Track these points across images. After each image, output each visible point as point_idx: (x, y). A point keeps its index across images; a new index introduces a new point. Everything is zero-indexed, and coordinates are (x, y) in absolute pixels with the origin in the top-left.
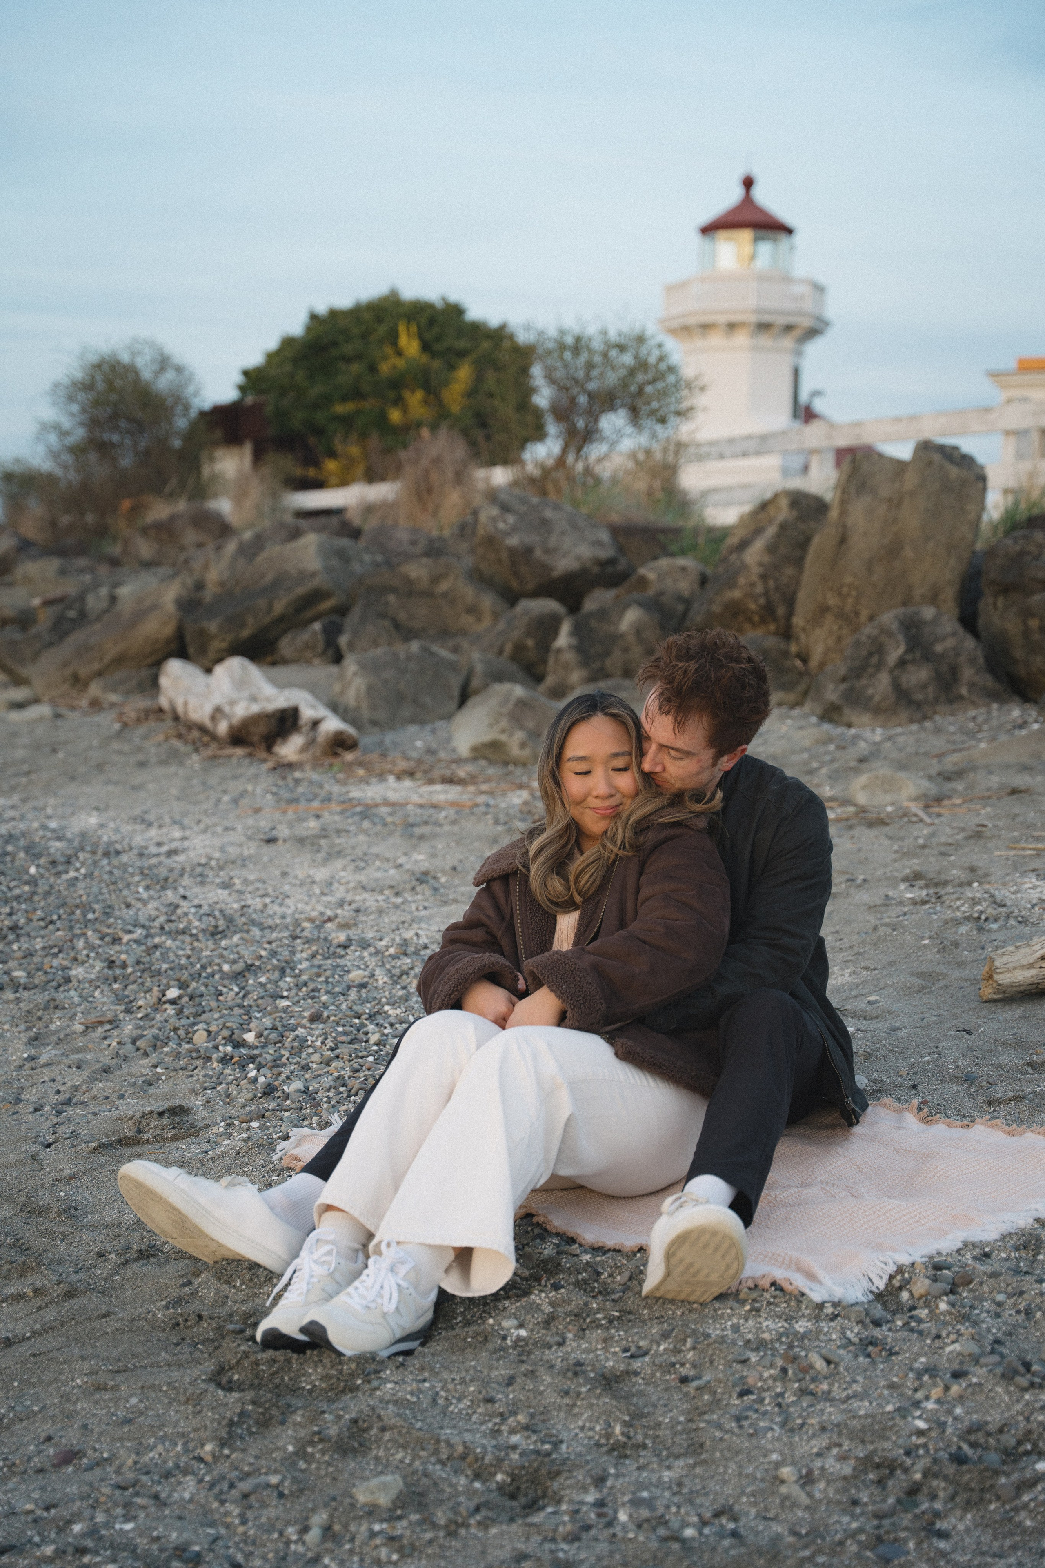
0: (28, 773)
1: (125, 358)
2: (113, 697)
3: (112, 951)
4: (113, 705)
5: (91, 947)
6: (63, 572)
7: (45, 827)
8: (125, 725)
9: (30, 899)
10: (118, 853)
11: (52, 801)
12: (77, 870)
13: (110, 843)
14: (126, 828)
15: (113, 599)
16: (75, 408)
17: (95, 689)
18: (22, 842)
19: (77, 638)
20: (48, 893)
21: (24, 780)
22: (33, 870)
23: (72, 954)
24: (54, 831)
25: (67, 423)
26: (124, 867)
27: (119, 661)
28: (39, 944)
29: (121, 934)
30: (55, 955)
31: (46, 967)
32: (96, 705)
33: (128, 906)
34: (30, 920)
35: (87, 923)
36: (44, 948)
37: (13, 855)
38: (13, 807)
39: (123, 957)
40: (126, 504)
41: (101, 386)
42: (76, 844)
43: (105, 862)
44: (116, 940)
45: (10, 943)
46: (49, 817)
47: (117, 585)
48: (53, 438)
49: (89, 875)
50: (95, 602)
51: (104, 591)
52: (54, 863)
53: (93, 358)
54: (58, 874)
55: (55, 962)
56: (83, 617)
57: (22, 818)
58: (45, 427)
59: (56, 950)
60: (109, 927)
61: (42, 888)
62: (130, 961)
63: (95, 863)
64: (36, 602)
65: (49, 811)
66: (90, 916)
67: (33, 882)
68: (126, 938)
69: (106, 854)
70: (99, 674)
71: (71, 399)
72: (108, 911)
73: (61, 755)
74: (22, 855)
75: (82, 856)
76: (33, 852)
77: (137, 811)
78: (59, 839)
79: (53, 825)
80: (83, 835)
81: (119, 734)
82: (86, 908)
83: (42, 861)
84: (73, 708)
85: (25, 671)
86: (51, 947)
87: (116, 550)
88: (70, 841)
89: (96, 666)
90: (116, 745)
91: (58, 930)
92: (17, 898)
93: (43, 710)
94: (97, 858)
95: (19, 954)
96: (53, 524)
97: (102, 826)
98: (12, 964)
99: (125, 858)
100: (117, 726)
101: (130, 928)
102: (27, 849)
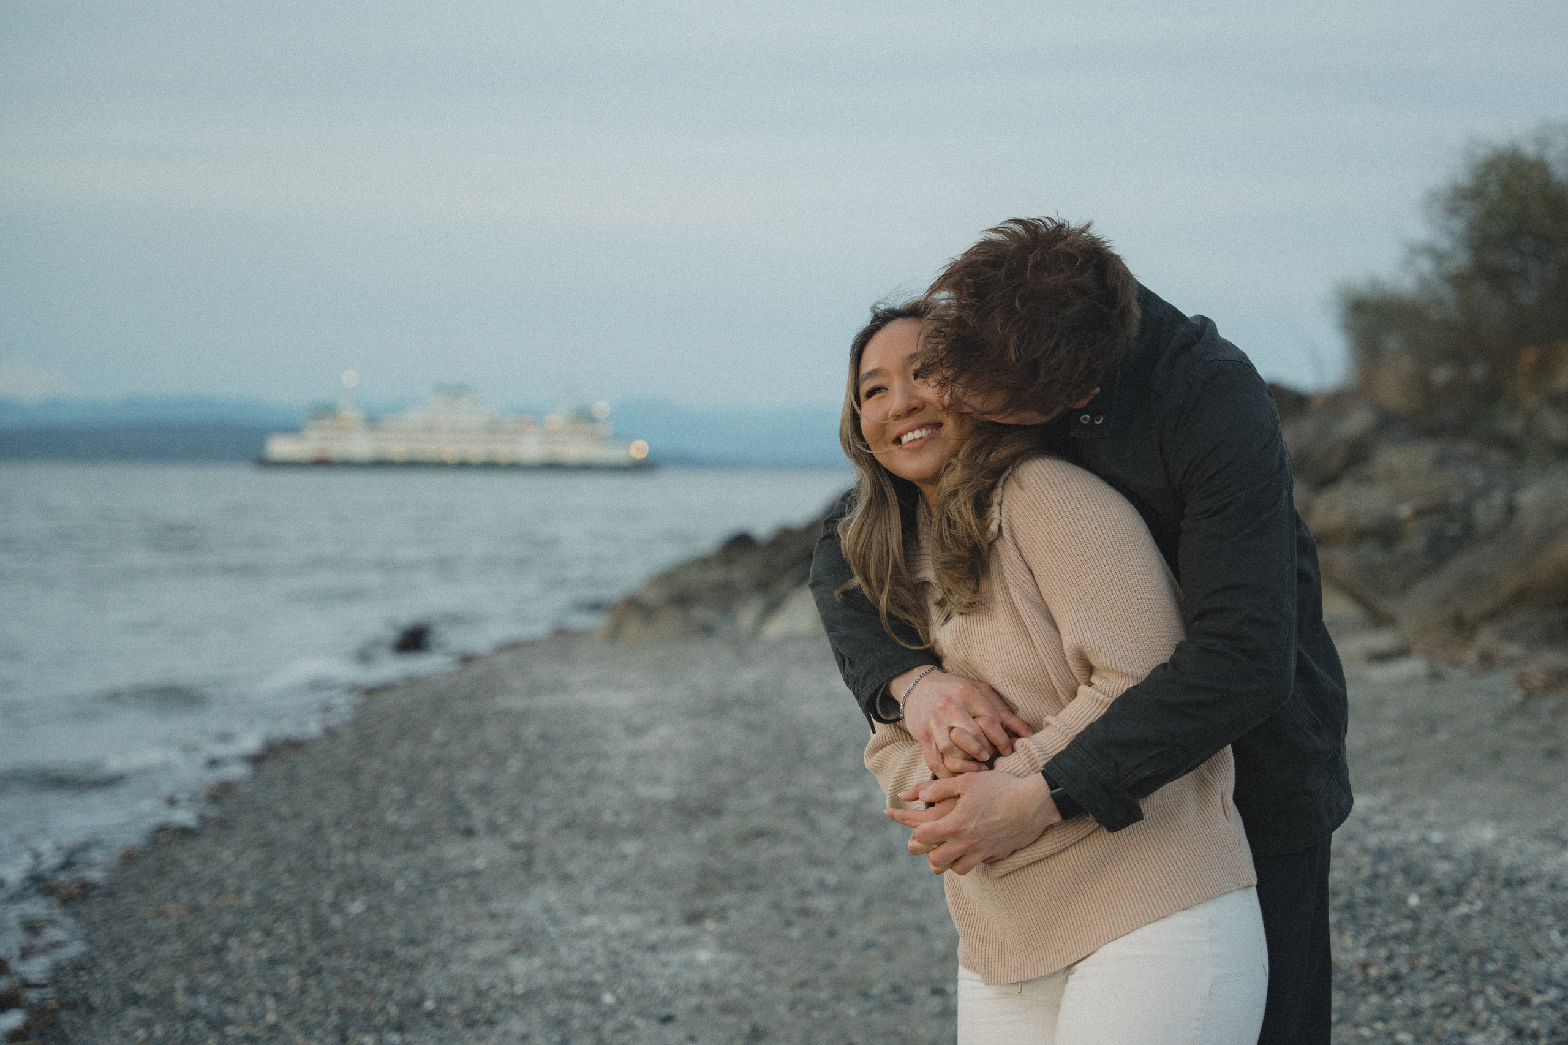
0: (1400, 761)
1: (1529, 150)
2: (1513, 649)
3: (1519, 1016)
4: (1511, 661)
5: (1492, 1009)
6: (1440, 462)
7: (1424, 840)
8: (1529, 694)
9: (1411, 938)
10: (1523, 882)
11: (1433, 804)
12: (1471, 903)
13: (1512, 868)
14: (1534, 848)
15: (1511, 510)
16: (1458, 224)
17: (1486, 637)
18: (1398, 861)
19: (1462, 564)
20: (1434, 934)
21: (1394, 771)
22: (1414, 901)
23: (1469, 1016)
24: (1437, 847)
25: (1444, 243)
26: (1531, 902)
27: (1519, 598)
28: (1426, 1001)
29: (1530, 994)
30: (1447, 1017)
31: (1438, 1030)
32: (1487, 660)
33: (1539, 956)
34: (1413, 969)
35: (1485, 977)
36: (1433, 1007)
37: (1388, 878)
38: (1384, 810)
39: (1534, 1025)
40: (1529, 356)
41: (1493, 188)
42: (1468, 865)
43: (1505, 894)
44: (1524, 1002)
45: (1390, 997)
46: (1431, 826)
47: (1515, 488)
48: (1425, 266)
49: (1486, 911)
50: (1485, 514)
51: (1498, 498)
52: (1440, 892)
53: (1482, 153)
54: (1446, 908)
55: (1450, 1026)
56: (1468, 536)
57: (1396, 827)
58: (1415, 250)
59: (1447, 1010)
60: (1515, 982)
61: (1427, 925)
62: (1544, 1031)
63: (1494, 895)
64: (1405, 510)
65: (1431, 818)
66: (1490, 967)
67: (1414, 916)
68: (1537, 1000)
69: (1508, 883)
70: (1492, 616)
71: (1453, 212)
72: (1512, 963)
73: (1443, 735)
74: (1398, 879)
75: (1477, 884)
76: (1415, 876)
77: (1548, 823)
78: (1446, 857)
79: (1436, 837)
80: (1477, 855)
81: (1521, 710)
82: (1484, 956)
83: (1426, 888)
84: (1456, 664)
85: (1388, 605)
86: (1443, 1005)
87: (1513, 425)
88: (1460, 863)
89: (1487, 605)
90: (1517, 724)
91: (1448, 983)
92: (1397, 937)
93: (1414, 666)
94: (1497, 886)
95: (1403, 1012)
96: (1424, 383)
97: (1500, 842)
98: (1395, 1024)
99: (1532, 890)
100: (1517, 696)
101: (1540, 987)
102: (1406, 870)
